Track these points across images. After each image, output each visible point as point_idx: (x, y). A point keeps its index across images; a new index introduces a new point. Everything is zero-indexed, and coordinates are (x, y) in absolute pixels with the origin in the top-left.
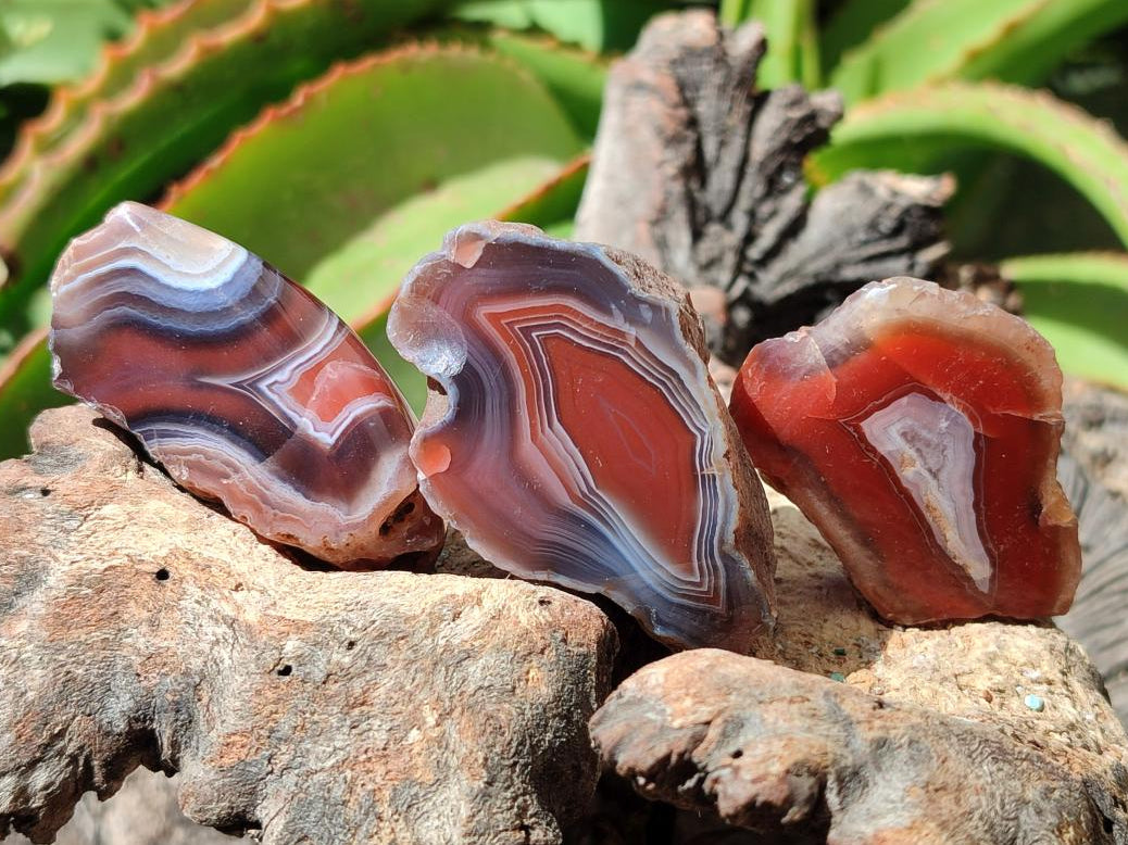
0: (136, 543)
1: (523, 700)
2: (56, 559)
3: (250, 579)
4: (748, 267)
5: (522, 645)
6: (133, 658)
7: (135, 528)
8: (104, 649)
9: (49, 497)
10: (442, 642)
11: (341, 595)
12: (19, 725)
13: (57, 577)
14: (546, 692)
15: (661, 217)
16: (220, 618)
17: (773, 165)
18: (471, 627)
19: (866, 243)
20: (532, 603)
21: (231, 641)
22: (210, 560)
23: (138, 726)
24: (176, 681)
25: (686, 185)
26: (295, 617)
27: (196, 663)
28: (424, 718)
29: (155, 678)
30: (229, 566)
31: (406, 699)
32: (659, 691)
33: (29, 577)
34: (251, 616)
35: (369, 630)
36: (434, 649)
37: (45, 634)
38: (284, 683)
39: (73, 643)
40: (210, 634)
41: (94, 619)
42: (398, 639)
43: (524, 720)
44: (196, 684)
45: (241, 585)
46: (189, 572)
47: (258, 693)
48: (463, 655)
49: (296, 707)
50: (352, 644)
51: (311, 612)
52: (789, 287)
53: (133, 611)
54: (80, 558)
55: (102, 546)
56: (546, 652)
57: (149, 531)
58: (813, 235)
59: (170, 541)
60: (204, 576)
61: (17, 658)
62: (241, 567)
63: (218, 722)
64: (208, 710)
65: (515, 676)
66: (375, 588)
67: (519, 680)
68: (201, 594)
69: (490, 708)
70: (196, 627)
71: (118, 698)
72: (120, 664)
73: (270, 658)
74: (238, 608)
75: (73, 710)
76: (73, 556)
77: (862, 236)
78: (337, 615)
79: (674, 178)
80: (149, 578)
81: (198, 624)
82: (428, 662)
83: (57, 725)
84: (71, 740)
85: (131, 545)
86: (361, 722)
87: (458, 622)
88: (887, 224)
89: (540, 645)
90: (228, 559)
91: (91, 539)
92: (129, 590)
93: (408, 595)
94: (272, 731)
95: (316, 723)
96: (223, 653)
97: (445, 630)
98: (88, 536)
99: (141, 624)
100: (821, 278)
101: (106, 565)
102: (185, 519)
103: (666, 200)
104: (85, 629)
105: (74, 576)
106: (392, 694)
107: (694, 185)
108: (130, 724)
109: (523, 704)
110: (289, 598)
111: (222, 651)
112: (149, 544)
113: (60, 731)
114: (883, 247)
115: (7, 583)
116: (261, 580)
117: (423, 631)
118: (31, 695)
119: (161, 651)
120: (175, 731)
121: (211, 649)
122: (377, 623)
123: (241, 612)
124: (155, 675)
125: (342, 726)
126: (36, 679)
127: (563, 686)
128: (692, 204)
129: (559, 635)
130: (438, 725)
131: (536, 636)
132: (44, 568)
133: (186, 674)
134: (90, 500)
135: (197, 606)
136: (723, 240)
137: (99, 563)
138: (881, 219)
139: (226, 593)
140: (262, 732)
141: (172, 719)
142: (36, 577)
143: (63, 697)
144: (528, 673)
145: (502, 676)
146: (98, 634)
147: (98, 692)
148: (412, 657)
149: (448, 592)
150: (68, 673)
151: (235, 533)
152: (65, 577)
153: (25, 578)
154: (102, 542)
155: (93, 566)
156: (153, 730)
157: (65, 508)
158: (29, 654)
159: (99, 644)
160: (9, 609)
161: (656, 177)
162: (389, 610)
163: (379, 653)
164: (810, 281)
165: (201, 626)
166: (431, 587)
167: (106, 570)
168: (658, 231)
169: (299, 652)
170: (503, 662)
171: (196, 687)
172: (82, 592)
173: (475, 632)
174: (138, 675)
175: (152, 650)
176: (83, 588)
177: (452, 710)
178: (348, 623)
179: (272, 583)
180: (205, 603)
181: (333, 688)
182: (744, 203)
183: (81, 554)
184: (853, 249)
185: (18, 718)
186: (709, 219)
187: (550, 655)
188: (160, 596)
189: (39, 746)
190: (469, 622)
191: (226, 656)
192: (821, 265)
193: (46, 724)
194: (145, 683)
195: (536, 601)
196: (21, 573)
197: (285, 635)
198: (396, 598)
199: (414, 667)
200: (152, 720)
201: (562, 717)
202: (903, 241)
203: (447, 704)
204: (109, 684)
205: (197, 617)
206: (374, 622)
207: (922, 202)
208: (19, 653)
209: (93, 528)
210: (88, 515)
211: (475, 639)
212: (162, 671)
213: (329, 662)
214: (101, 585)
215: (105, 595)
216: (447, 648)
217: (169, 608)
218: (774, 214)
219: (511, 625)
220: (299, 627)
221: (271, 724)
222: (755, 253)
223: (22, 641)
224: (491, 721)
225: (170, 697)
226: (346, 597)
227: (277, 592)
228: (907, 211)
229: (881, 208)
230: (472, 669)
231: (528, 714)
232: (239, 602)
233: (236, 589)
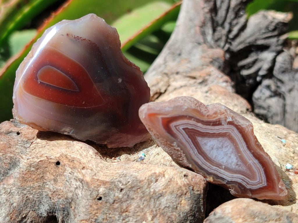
0: (49, 152)
1: (180, 211)
2: (22, 158)
3: (87, 165)
4: (229, 41)
5: (179, 191)
6: (49, 192)
7: (48, 147)
8: (39, 189)
9: (20, 135)
10: (152, 190)
11: (117, 171)
12: (11, 215)
13: (23, 164)
14: (187, 208)
15: (203, 25)
16: (77, 179)
17: (237, 9)
18: (162, 185)
19: (265, 33)
20: (182, 176)
21: (81, 187)
22: (74, 158)
23: (51, 215)
24: (63, 201)
25: (211, 15)
26: (102, 179)
27: (70, 195)
28: (147, 218)
29: (56, 199)
30: (80, 160)
31: (141, 210)
32: (230, 215)
33: (13, 164)
34: (88, 179)
35: (128, 185)
36: (150, 193)
37: (19, 184)
38: (100, 203)
39: (28, 187)
40: (74, 185)
41: (36, 179)
42: (138, 189)
43: (180, 218)
44: (70, 202)
45: (84, 167)
46: (67, 162)
47: (91, 206)
48: (160, 195)
49: (104, 211)
50: (122, 190)
51: (108, 178)
52: (241, 47)
53: (48, 176)
54: (30, 157)
55: (38, 153)
56: (187, 194)
57: (53, 148)
58: (249, 30)
59: (60, 151)
60: (72, 164)
61: (10, 192)
62: (84, 161)
63: (78, 215)
64: (74, 211)
65: (177, 203)
66: (129, 169)
67: (178, 204)
68: (71, 170)
69: (169, 214)
70: (70, 182)
71: (44, 206)
72: (44, 194)
73: (95, 194)
74: (84, 175)
75: (29, 209)
76: (28, 157)
77: (263, 31)
78: (116, 179)
79: (207, 13)
80: (54, 165)
81: (70, 181)
82: (148, 198)
83: (24, 214)
84: (28, 219)
85: (47, 153)
86: (126, 218)
87: (157, 182)
88: (271, 27)
89: (185, 192)
90: (80, 158)
91: (34, 151)
92: (46, 169)
93: (140, 172)
94: (96, 220)
95: (110, 218)
96: (79, 192)
97: (153, 185)
98: (33, 150)
99: (51, 181)
100: (251, 44)
101: (39, 160)
102: (65, 143)
103: (205, 19)
104: (32, 182)
105: (28, 164)
106: (136, 209)
107: (213, 15)
108: (48, 214)
109: (180, 212)
110: (100, 172)
111: (79, 191)
112: (53, 152)
113: (25, 216)
114: (270, 34)
115: (6, 166)
116: (90, 165)
117: (146, 186)
118: (15, 205)
119: (58, 190)
120: (63, 217)
121: (75, 190)
122: (130, 183)
123: (85, 177)
124: (56, 198)
125: (120, 219)
126: (16, 199)
127: (193, 206)
128: (213, 21)
129: (191, 188)
130: (152, 220)
131: (184, 188)
132: (19, 161)
133: (66, 199)
134: (33, 137)
135: (70, 175)
136: (222, 32)
137: (37, 159)
138: (270, 26)
139: (79, 170)
140: (92, 220)
141: (62, 214)
142: (16, 164)
143: (26, 205)
144: (181, 201)
145: (173, 203)
146: (37, 184)
147: (37, 203)
148: (143, 195)
149: (153, 172)
150: (27, 197)
151: (81, 148)
152: (26, 164)
153: (12, 164)
154: (38, 152)
155: (35, 160)
156: (55, 216)
157: (25, 139)
158: (14, 191)
159: (37, 187)
160: (7, 174)
161: (202, 12)
162: (134, 178)
163: (131, 194)
164: (247, 45)
165: (71, 182)
166: (147, 169)
167: (39, 162)
168: (202, 30)
169: (104, 192)
170: (173, 198)
171: (70, 203)
172: (31, 170)
173: (163, 187)
174: (50, 198)
175: (55, 190)
176: (32, 168)
177: (156, 215)
178: (120, 182)
179: (94, 167)
180: (72, 174)
181: (116, 205)
182: (228, 20)
183: (31, 156)
184: (261, 35)
185: (11, 212)
186: (218, 25)
187: (188, 195)
188: (57, 171)
189: (18, 221)
190: (161, 183)
191: (80, 193)
192: (251, 40)
193: (20, 214)
194: (53, 201)
195: (183, 175)
196: (11, 162)
197: (99, 186)
198: (136, 173)
199: (143, 199)
200: (55, 213)
201: (192, 216)
202: (276, 33)
203: (155, 213)
204: (41, 201)
205: (70, 179)
206: (129, 182)
207: (282, 21)
208: (11, 190)
209: (34, 147)
210: (33, 142)
211: (163, 189)
212: (59, 197)
213: (114, 196)
214: (38, 167)
215: (39, 170)
216: (154, 192)
217: (60, 175)
218: (237, 24)
219: (175, 184)
220: (104, 183)
221: (96, 217)
222: (231, 36)
223: (11, 186)
224: (170, 219)
225: (61, 206)
226: (119, 172)
227: (96, 170)
228: (278, 24)
229: (270, 22)
230: (163, 200)
231: (182, 216)
232: (84, 173)
233: (83, 169)
